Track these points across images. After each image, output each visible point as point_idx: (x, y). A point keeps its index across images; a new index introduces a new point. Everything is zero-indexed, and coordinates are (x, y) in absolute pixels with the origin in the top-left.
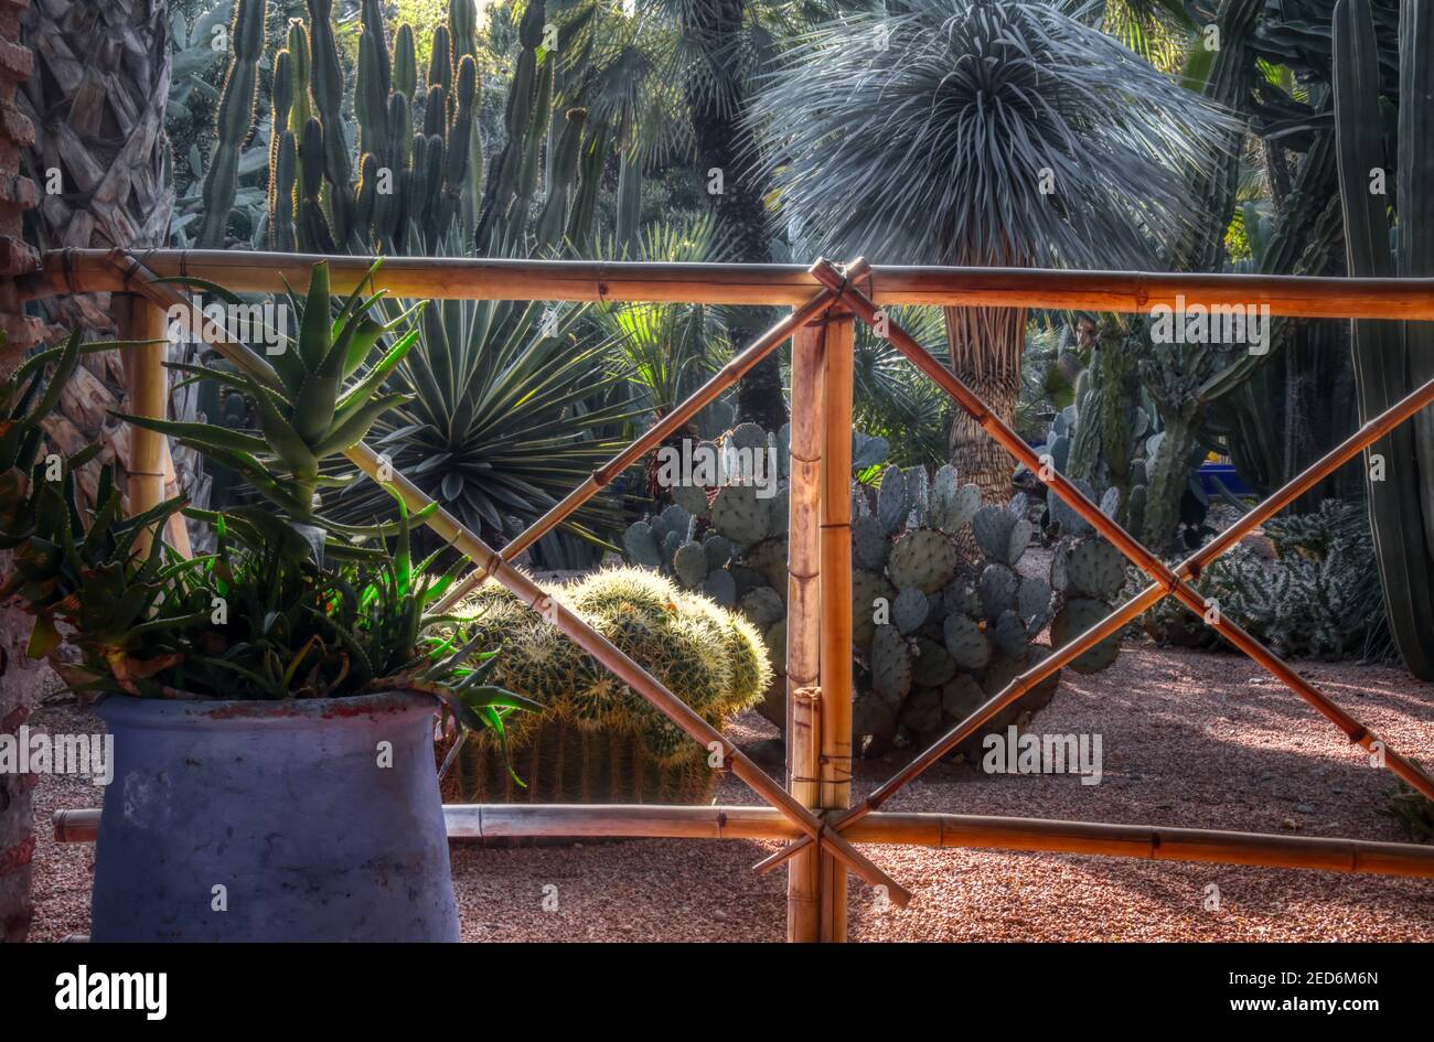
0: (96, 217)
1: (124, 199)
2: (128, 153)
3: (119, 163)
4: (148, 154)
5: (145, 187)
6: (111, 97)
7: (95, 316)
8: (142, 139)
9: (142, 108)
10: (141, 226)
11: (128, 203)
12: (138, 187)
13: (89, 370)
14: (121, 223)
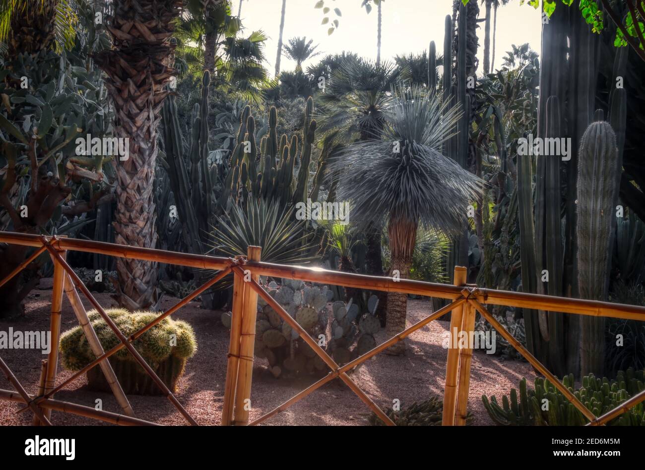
0: (127, 193)
1: (136, 188)
2: (138, 176)
3: (135, 178)
4: (144, 176)
5: (143, 185)
6: (134, 160)
7: (125, 220)
8: (142, 172)
9: (144, 163)
10: (140, 196)
11: (137, 190)
12: (140, 185)
13: (122, 235)
14: (134, 195)
